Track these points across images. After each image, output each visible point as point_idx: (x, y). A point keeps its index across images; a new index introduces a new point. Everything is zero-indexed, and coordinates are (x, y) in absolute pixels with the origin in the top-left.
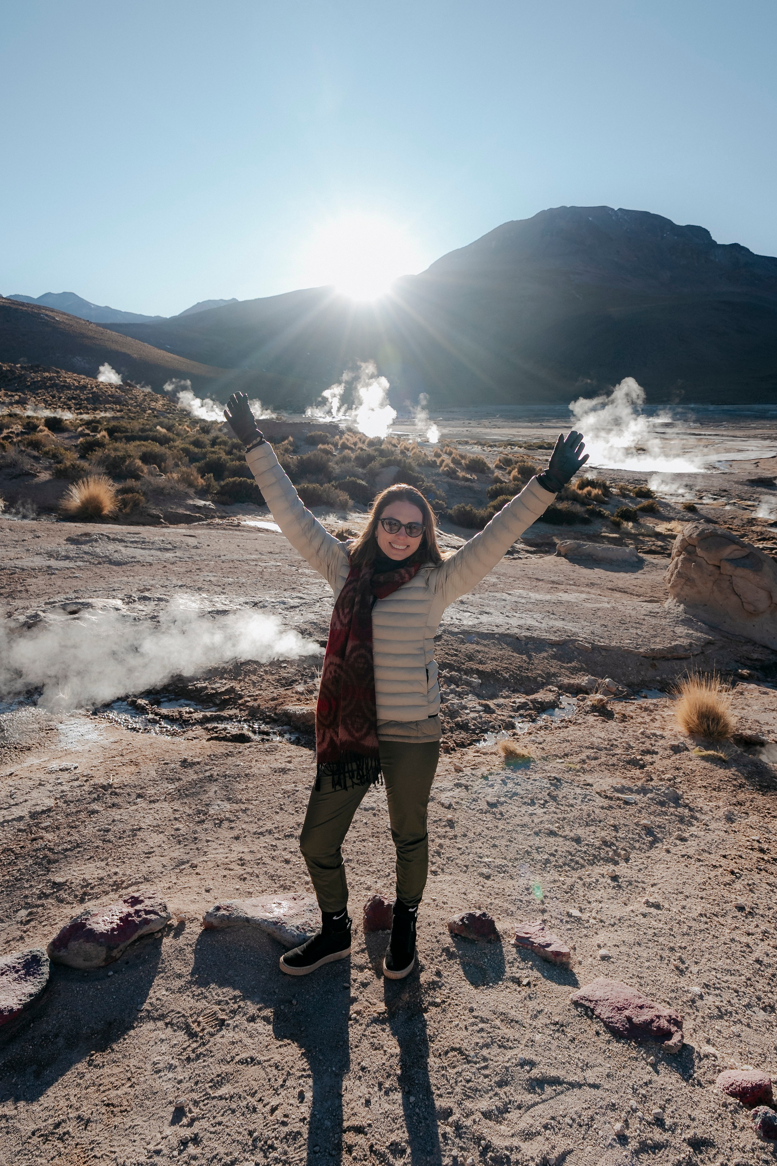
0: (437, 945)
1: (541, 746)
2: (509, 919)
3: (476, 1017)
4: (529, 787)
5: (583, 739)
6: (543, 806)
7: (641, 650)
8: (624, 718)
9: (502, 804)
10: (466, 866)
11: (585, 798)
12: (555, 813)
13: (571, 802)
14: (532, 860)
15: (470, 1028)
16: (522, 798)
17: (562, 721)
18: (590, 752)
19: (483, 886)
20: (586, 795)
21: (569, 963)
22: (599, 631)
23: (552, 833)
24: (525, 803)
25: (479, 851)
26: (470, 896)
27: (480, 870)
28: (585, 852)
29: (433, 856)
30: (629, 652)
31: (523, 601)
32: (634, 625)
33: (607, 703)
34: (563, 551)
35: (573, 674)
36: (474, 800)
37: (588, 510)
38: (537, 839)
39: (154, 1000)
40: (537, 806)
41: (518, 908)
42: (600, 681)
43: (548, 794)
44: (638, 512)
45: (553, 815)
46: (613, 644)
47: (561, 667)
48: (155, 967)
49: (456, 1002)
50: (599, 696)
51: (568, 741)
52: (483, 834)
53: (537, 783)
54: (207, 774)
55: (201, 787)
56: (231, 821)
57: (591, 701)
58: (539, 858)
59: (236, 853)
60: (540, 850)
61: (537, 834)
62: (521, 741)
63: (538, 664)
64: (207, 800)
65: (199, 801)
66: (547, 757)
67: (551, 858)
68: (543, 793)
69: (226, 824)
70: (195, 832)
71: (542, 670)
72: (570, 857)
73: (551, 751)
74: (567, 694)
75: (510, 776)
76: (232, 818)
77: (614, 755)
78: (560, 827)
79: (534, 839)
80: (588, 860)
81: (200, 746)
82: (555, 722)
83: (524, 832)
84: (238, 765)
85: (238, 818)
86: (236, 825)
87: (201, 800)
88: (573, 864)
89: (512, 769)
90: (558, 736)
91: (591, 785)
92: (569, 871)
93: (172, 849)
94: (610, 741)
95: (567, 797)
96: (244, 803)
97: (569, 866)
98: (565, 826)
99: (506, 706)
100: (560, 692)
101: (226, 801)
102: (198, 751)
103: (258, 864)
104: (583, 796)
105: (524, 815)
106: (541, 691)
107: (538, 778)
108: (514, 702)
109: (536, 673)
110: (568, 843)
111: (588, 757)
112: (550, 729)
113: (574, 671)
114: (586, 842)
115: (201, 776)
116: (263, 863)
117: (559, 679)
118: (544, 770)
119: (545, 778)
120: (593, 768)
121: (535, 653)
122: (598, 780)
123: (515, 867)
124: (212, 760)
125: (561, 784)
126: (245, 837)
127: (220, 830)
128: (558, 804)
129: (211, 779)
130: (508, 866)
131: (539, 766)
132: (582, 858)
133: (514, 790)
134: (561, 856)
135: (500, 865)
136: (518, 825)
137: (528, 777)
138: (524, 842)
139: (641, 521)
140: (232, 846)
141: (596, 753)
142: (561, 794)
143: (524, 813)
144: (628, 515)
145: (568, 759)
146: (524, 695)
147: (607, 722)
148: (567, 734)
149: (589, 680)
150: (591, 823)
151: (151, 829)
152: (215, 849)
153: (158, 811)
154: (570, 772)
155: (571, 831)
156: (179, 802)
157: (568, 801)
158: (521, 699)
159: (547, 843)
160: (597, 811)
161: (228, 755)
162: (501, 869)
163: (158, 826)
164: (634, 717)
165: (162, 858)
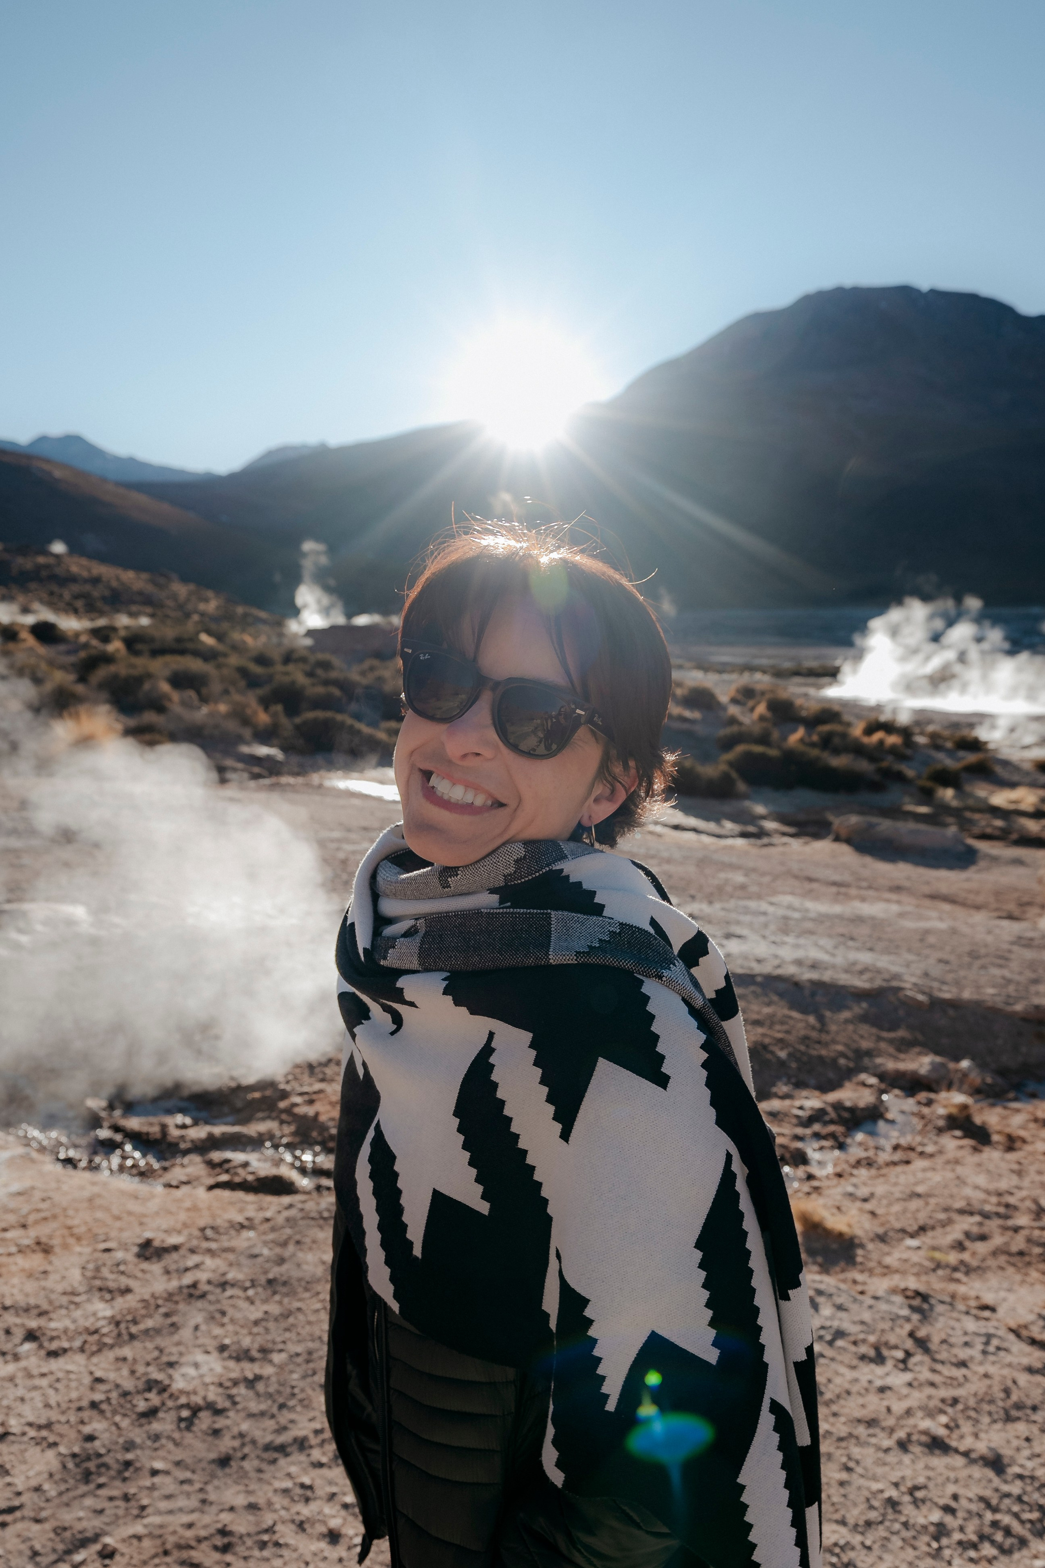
1: (868, 1206)
4: (867, 1316)
5: (947, 1192)
6: (904, 1364)
7: (1019, 1007)
8: (1011, 1143)
12: (932, 1384)
14: (905, 1525)
16: (855, 1343)
17: (896, 1149)
18: (968, 1223)
20: (989, 1337)
22: (936, 971)
23: (937, 1445)
24: (863, 1358)
28: (1019, 1499)
30: (996, 1011)
31: (796, 915)
32: (996, 961)
33: (974, 1110)
34: (843, 833)
35: (899, 1050)
37: (880, 770)
38: (907, 1459)
40: (890, 1364)
42: (952, 1065)
43: (910, 1335)
44: (964, 775)
45: (930, 1391)
46: (967, 995)
47: (879, 1039)
50: (958, 1098)
51: (919, 1196)
53: (883, 1306)
54: (188, 1279)
55: (167, 1315)
56: (218, 1412)
57: (945, 1106)
58: (921, 1521)
59: (214, 1509)
60: (919, 1494)
61: (903, 1446)
62: (826, 1192)
63: (837, 1033)
64: (174, 1350)
65: (156, 1353)
66: (886, 1233)
67: (948, 1519)
68: (898, 1330)
69: (205, 1420)
70: (129, 1446)
71: (846, 1045)
72: (989, 1516)
73: (892, 1219)
74: (897, 1091)
75: (822, 1287)
76: (222, 1403)
77: (1016, 1230)
78: (952, 1424)
79: (900, 1462)
80: (1031, 1521)
81: (188, 1204)
82: (883, 1150)
83: (873, 1440)
84: (255, 1256)
85: (235, 1403)
86: (228, 1422)
87: (161, 1351)
88: (999, 1537)
89: (821, 1265)
90: (896, 1184)
91: (993, 1309)
92: (995, 1558)
93: (65, 1498)
94: (1000, 1194)
95: (952, 1340)
96: (252, 1360)
97: (993, 1542)
98: (961, 1422)
99: (786, 1115)
100: (883, 1086)
101: (215, 1354)
102: (183, 1216)
103: (263, 1545)
104: (983, 1339)
105: (867, 1390)
106: (847, 1084)
107: (880, 1293)
108: (801, 1108)
109: (835, 1051)
110: (978, 1472)
111: (967, 1235)
112: (875, 1165)
113: (903, 1046)
114: (1016, 1470)
115: (174, 1284)
116: (277, 1544)
117: (879, 1061)
118: (887, 1267)
119: (894, 1291)
120: (983, 1260)
121: (831, 1010)
122: (1002, 1294)
123: (869, 1548)
124: (207, 1239)
125: (932, 1307)
126: (244, 1458)
127: (189, 1437)
128: (934, 1360)
129: (193, 1293)
130: (853, 1548)
131: (875, 1256)
132: (1016, 1516)
133: (836, 1324)
134: (969, 1512)
135: (836, 1544)
136: (859, 1421)
137: (860, 1288)
138: (879, 1471)
139: (968, 788)
140: (209, 1488)
141: (980, 1224)
142: (935, 1331)
143: (865, 1384)
144: (945, 778)
145: (927, 1239)
146: (817, 1093)
147: (980, 1151)
148: (912, 1179)
149: (932, 1063)
150: (1014, 1413)
151: (32, 1433)
152: (169, 1497)
153: (58, 1380)
154: (940, 1272)
155: (976, 1436)
156: (111, 1355)
157: (955, 1351)
158: (812, 1101)
159: (931, 1474)
160: (1023, 1379)
161: (242, 1226)
162: (837, 1555)
163: (48, 1426)
164: (1029, 1139)
165: (36, 1527)
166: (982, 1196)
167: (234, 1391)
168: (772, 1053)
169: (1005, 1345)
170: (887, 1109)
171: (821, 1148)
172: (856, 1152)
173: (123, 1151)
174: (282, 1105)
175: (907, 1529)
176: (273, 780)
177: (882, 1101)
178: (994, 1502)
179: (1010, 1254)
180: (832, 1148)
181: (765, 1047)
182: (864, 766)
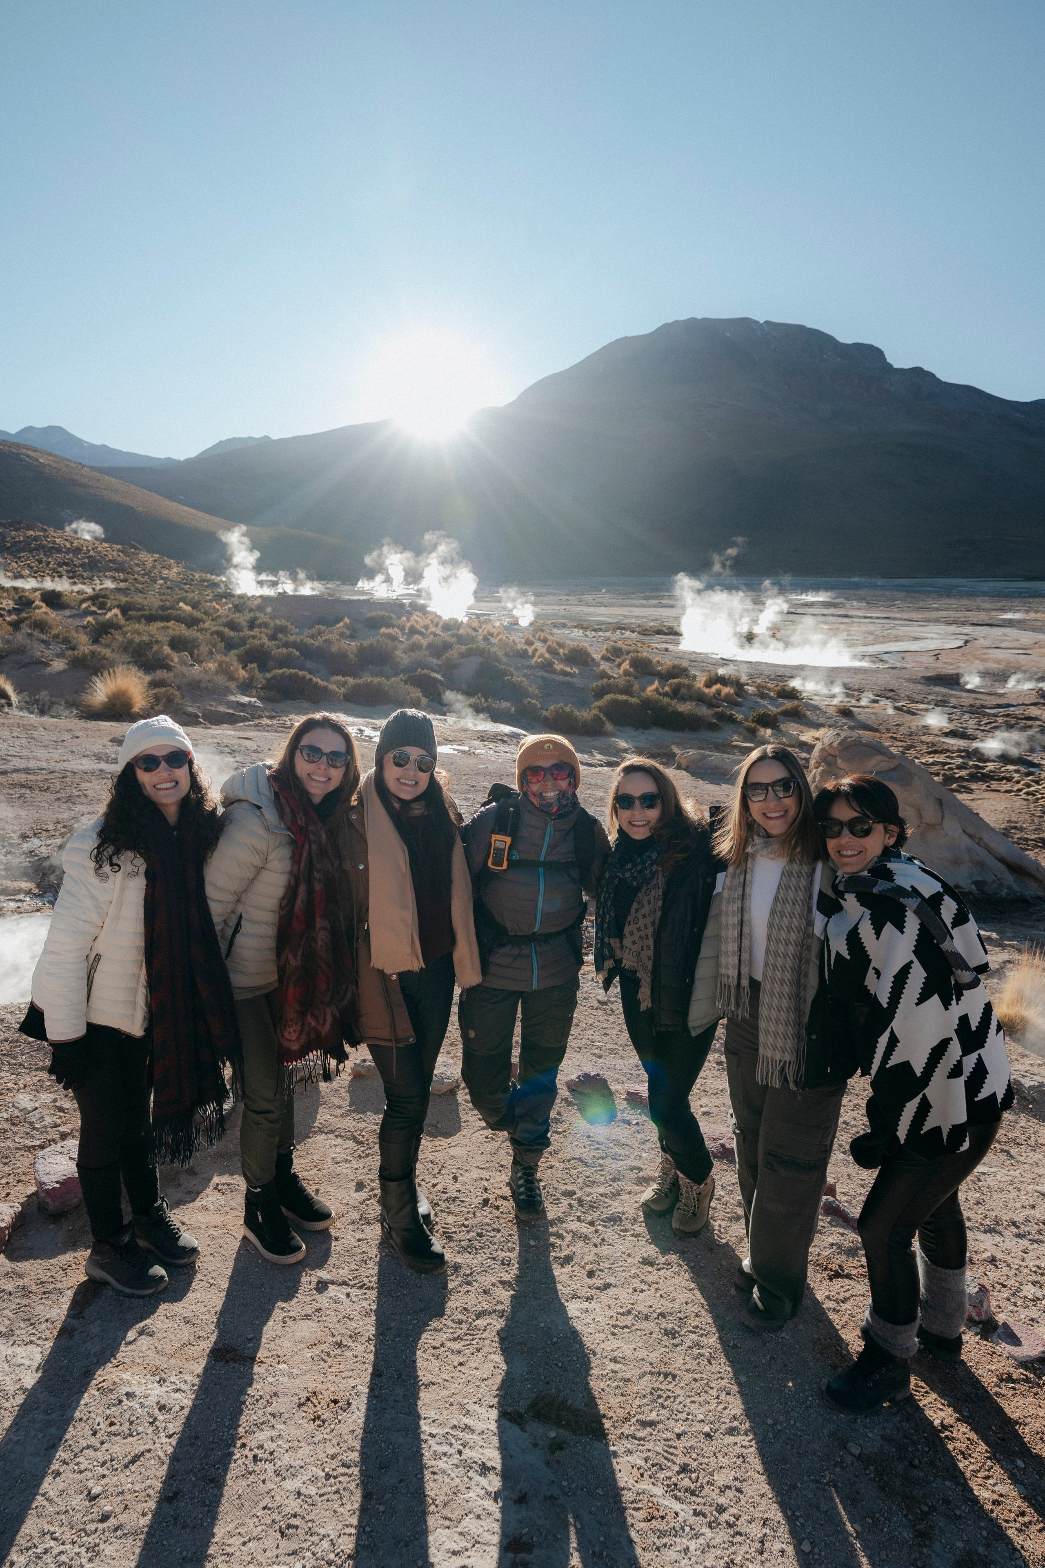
10: (580, 1048)
19: (595, 1062)
27: (592, 1051)
34: (683, 762)
36: (585, 998)
37: (716, 714)
39: (322, 1121)
44: (779, 718)
48: (317, 1101)
139: (783, 727)
144: (766, 721)
176: (256, 722)
182: (704, 711)
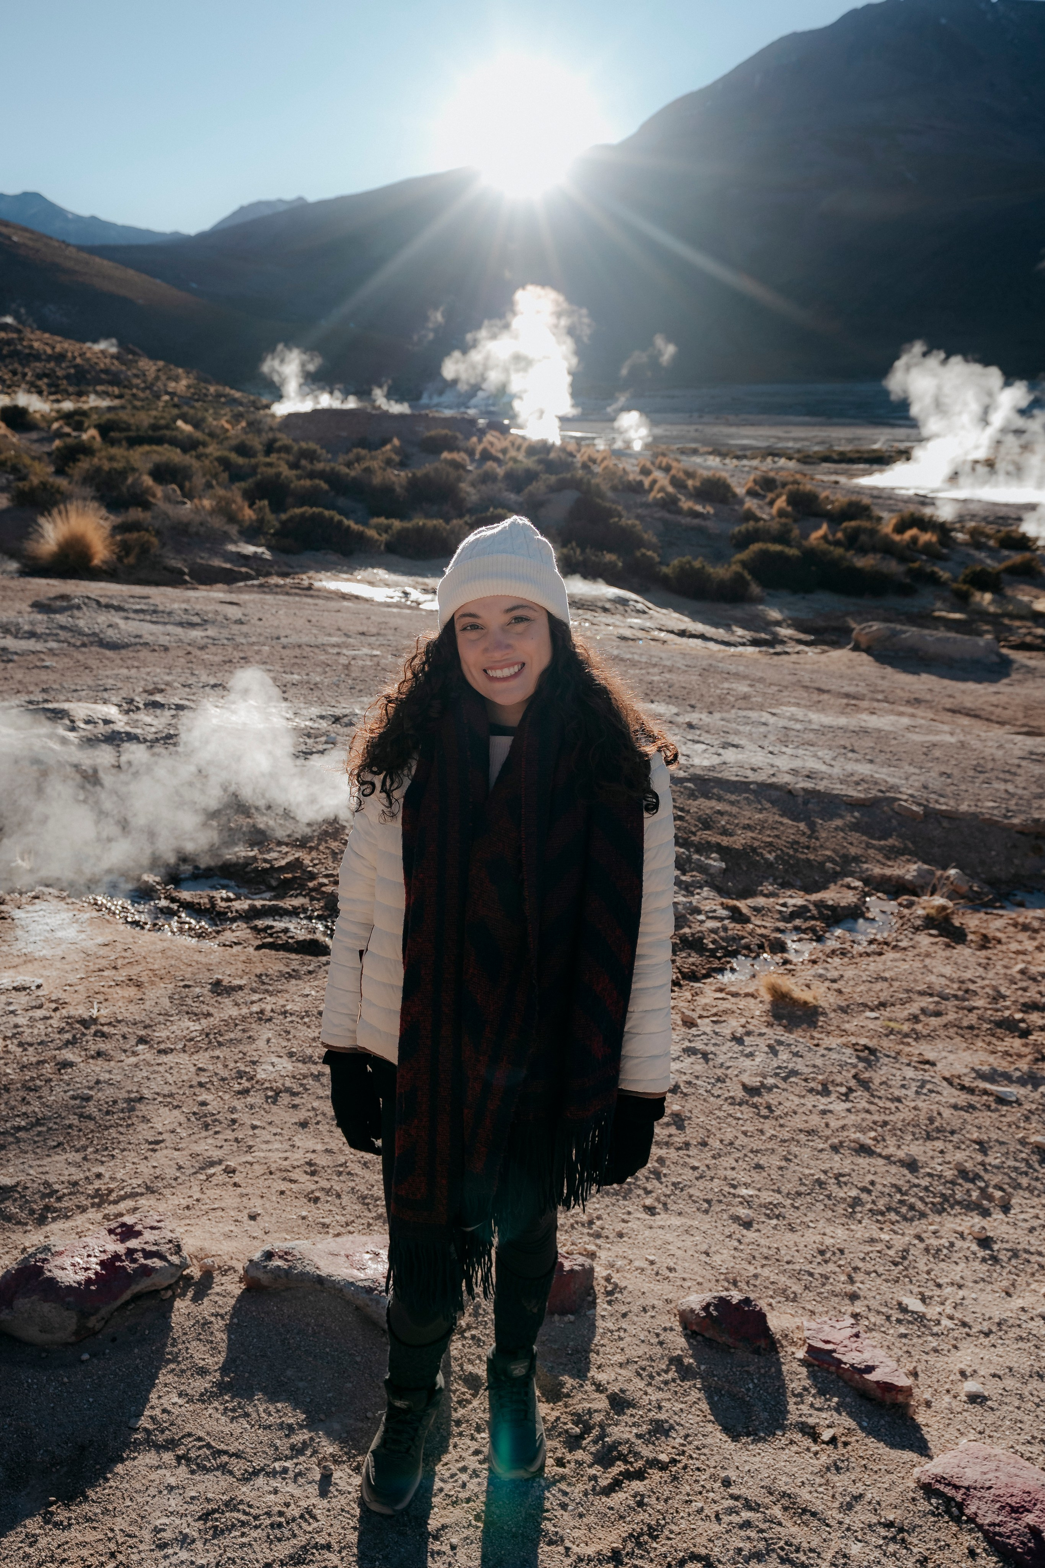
0: (658, 1350)
1: (835, 986)
2: (789, 1307)
3: (736, 1498)
4: (819, 1062)
5: (911, 977)
6: (846, 1097)
7: (1016, 821)
8: (985, 942)
9: (770, 1089)
10: (708, 1202)
11: (922, 1087)
12: (868, 1111)
13: (897, 1093)
14: (829, 1197)
15: (726, 1519)
16: (806, 1080)
17: (871, 942)
18: (926, 1002)
19: (739, 1241)
21: (907, 1405)
22: (936, 783)
23: (863, 1150)
24: (811, 1091)
25: (730, 1174)
26: (717, 1259)
27: (732, 1210)
28: (926, 1189)
29: (647, 1179)
30: (991, 823)
31: (798, 726)
32: (1001, 775)
33: (953, 913)
34: (864, 641)
35: (889, 859)
36: (719, 1080)
37: (910, 571)
38: (837, 1157)
40: (833, 1097)
41: (806, 1288)
42: (939, 873)
43: (855, 1077)
44: (1005, 577)
45: (864, 1115)
46: (964, 808)
47: (870, 846)
49: (698, 1464)
50: (939, 901)
51: (885, 979)
52: (737, 1143)
53: (834, 1055)
54: (255, 1008)
55: (244, 1031)
56: (295, 1094)
57: (924, 908)
58: (842, 1195)
59: (301, 1151)
60: (842, 1179)
61: (835, 1149)
62: (798, 974)
63: (827, 839)
64: (254, 1053)
65: (241, 1055)
66: (848, 1006)
67: (864, 1196)
68: (844, 1073)
69: (285, 1099)
70: (233, 1110)
71: (834, 850)
72: (898, 1196)
73: (855, 996)
74: (879, 894)
75: (782, 1039)
76: (296, 1088)
77: (971, 1010)
78: (879, 1138)
79: (831, 1159)
80: (932, 1203)
81: (243, 958)
82: (859, 944)
83: (811, 1144)
84: (307, 995)
85: (307, 1090)
86: (303, 1101)
87: (245, 1054)
88: (904, 1210)
89: (785, 1027)
90: (865, 970)
91: (933, 1064)
92: (898, 1222)
93: (193, 1138)
94: (963, 982)
95: (890, 1083)
96: (316, 1063)
97: (898, 1213)
98: (887, 1138)
99: (769, 910)
100: (866, 889)
101: (285, 1058)
102: (241, 966)
103: (340, 1174)
104: (919, 1084)
105: (810, 1111)
106: (832, 886)
107: (834, 1046)
108: (784, 905)
109: (823, 855)
110: (893, 1169)
111: (923, 1011)
112: (849, 955)
113: (892, 854)
114: (928, 1170)
115: (245, 1011)
116: (349, 1173)
117: (865, 866)
118: (844, 1031)
119: (846, 1045)
120: (933, 1031)
121: (822, 819)
122: (944, 1054)
123: (797, 1208)
124: (264, 983)
125: (878, 1059)
126: (318, 1123)
127: (274, 1108)
128: (873, 1096)
129: (261, 1017)
130: (784, 1207)
131: (835, 1022)
132: (921, 1199)
133: (790, 1066)
134: (882, 1193)
135: (770, 1203)
136: (801, 1131)
137: (816, 1042)
138: (812, 1163)
139: (1008, 592)
140: (295, 1138)
141: (937, 1003)
142: (877, 1077)
143: (811, 1108)
144: (984, 581)
145: (887, 1013)
146: (802, 893)
147: (954, 948)
148: (882, 967)
149: (919, 870)
150: (935, 1134)
151: (160, 1099)
152: (267, 1142)
153: (171, 1068)
154: (892, 1037)
155: (899, 1147)
156: (207, 1055)
157: (891, 1090)
158: (796, 900)
159: (856, 1168)
160: (947, 1113)
161: (291, 976)
162: (772, 1210)
163: (171, 1095)
164: (1004, 940)
165: (177, 1153)
166: (943, 981)
167: (305, 1082)
168: (761, 855)
169: (939, 1089)
170: (868, 909)
171: (800, 940)
172: (832, 944)
173: (180, 917)
174: (311, 885)
175: (830, 1199)
177: (865, 902)
178: (904, 1189)
179: (961, 1028)
180: (811, 940)
181: (754, 850)
182: (893, 567)
